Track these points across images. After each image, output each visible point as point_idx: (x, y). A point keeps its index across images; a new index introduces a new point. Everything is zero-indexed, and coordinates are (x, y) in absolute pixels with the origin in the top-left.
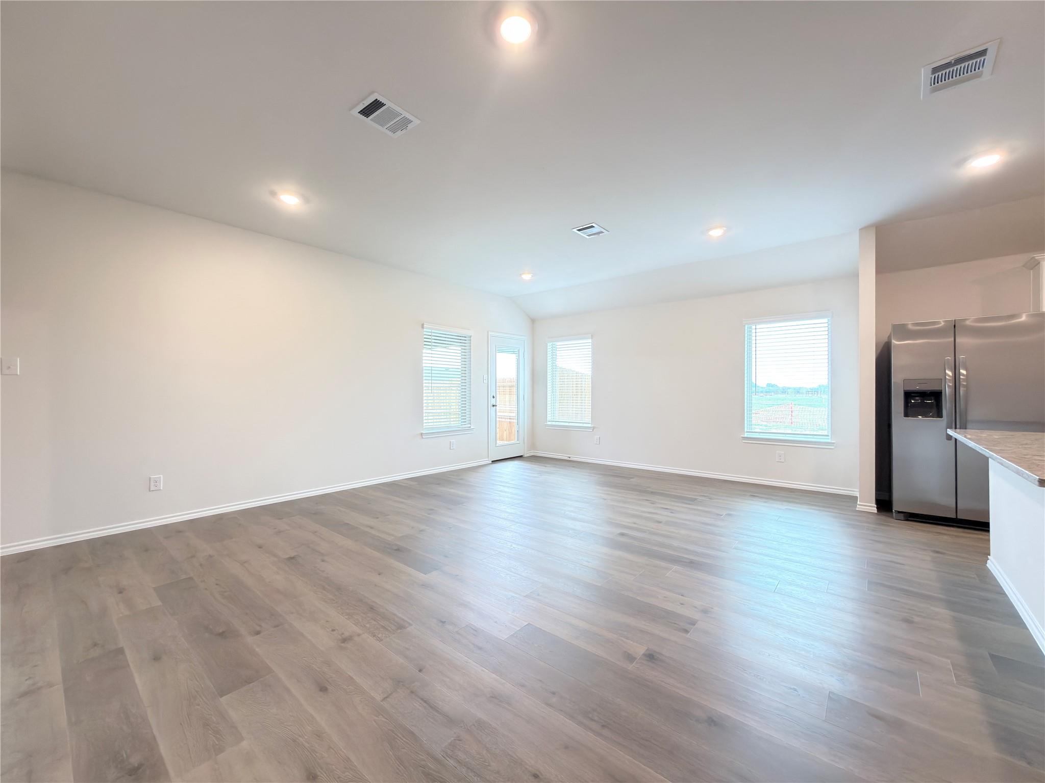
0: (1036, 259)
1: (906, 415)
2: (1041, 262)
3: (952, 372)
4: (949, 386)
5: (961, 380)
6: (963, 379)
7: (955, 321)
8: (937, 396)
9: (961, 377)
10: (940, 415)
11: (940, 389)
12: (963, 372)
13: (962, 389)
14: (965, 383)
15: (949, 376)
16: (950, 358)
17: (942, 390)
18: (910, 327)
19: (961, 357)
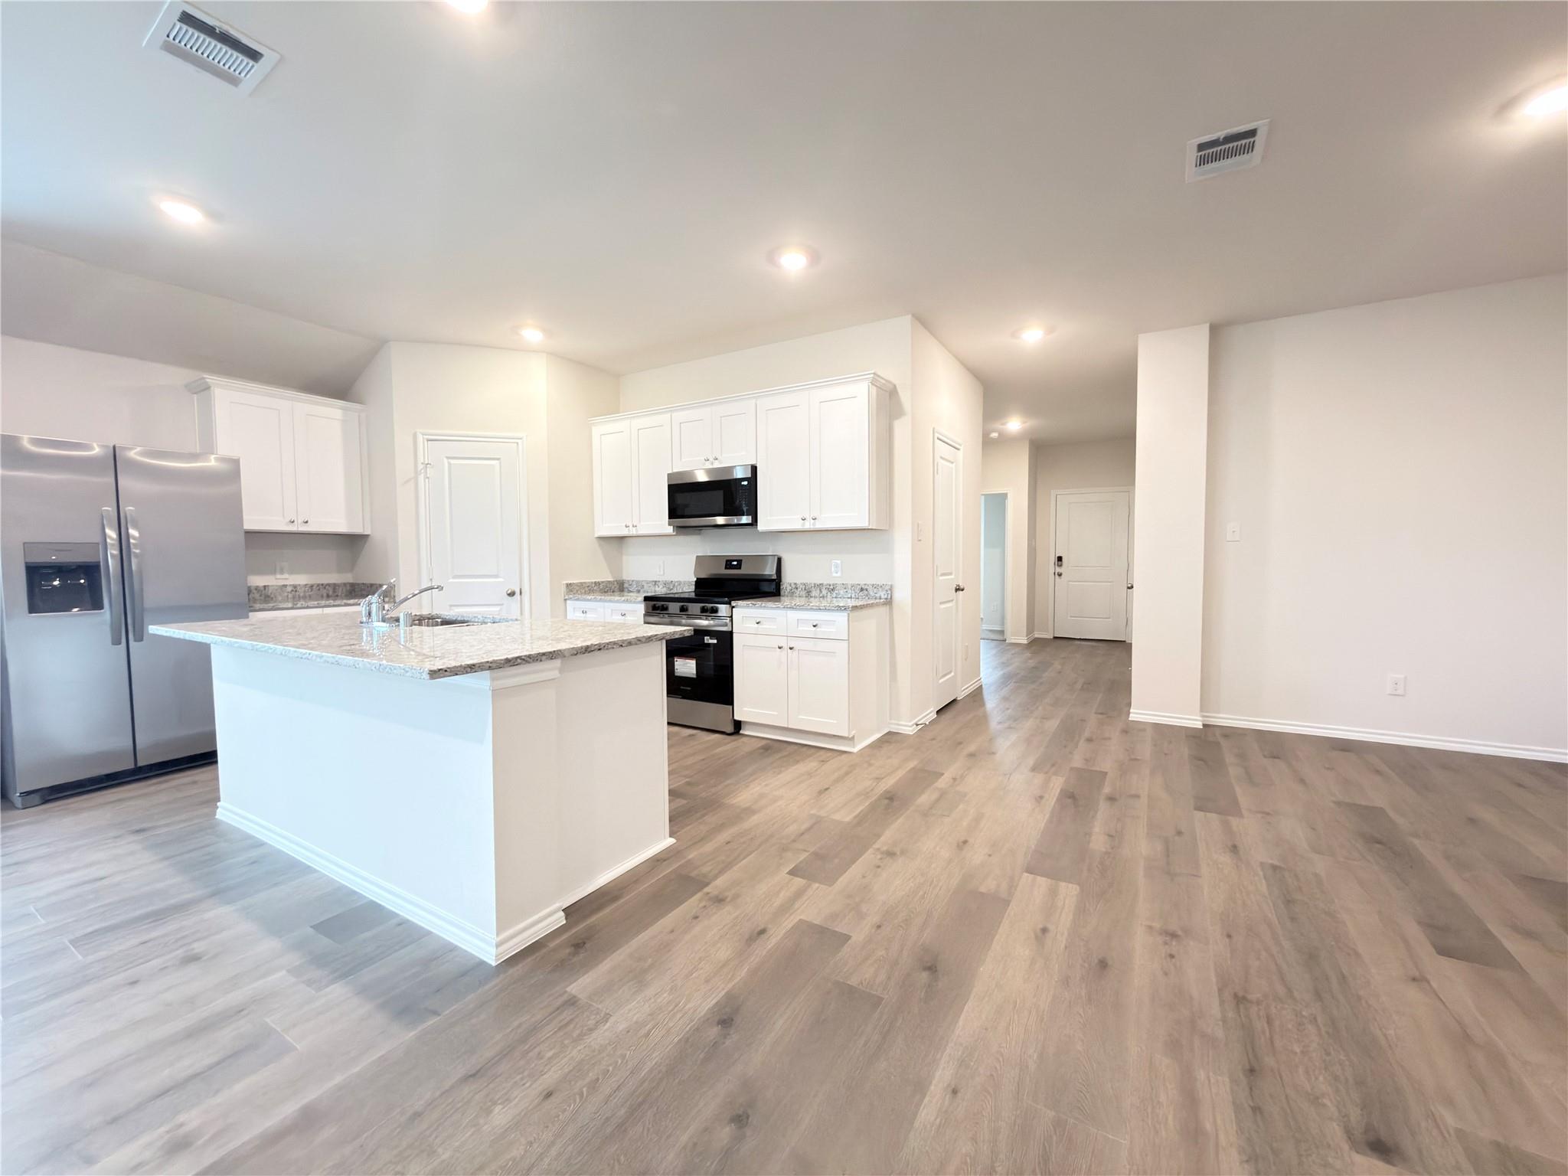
0: (206, 382)
1: (33, 609)
2: (212, 388)
3: (115, 531)
4: (112, 555)
5: (132, 546)
6: (134, 544)
7: (114, 447)
8: (91, 571)
9: (132, 541)
10: (97, 605)
11: (98, 560)
12: (133, 532)
13: (134, 561)
14: (137, 551)
15: (112, 539)
16: (109, 509)
17: (99, 562)
18: (26, 444)
19: (128, 509)
